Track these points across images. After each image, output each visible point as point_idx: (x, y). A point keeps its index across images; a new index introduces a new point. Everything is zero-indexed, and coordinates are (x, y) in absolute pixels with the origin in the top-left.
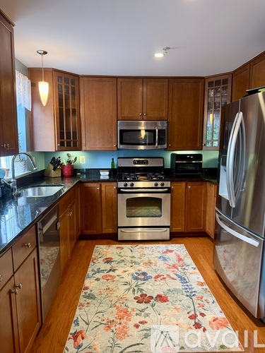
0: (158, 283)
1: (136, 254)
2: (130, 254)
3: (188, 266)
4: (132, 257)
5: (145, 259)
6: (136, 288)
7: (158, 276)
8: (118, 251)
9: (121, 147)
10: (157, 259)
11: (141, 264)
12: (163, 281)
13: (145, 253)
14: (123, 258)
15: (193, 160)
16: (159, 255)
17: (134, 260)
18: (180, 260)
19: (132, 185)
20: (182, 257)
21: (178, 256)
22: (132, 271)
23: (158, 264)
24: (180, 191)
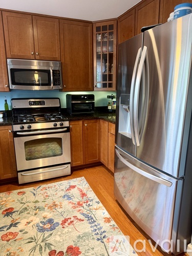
0: (66, 230)
1: (40, 198)
2: (33, 198)
3: (92, 200)
4: (36, 202)
5: (49, 202)
6: (43, 244)
7: (64, 221)
8: (20, 197)
9: (13, 87)
10: (61, 199)
11: (46, 208)
12: (71, 226)
13: (49, 194)
14: (25, 206)
15: (86, 99)
16: (63, 193)
17: (37, 205)
18: (83, 195)
19: (30, 127)
20: (85, 191)
21: (81, 191)
22: (37, 220)
23: (63, 205)
24: (78, 129)
